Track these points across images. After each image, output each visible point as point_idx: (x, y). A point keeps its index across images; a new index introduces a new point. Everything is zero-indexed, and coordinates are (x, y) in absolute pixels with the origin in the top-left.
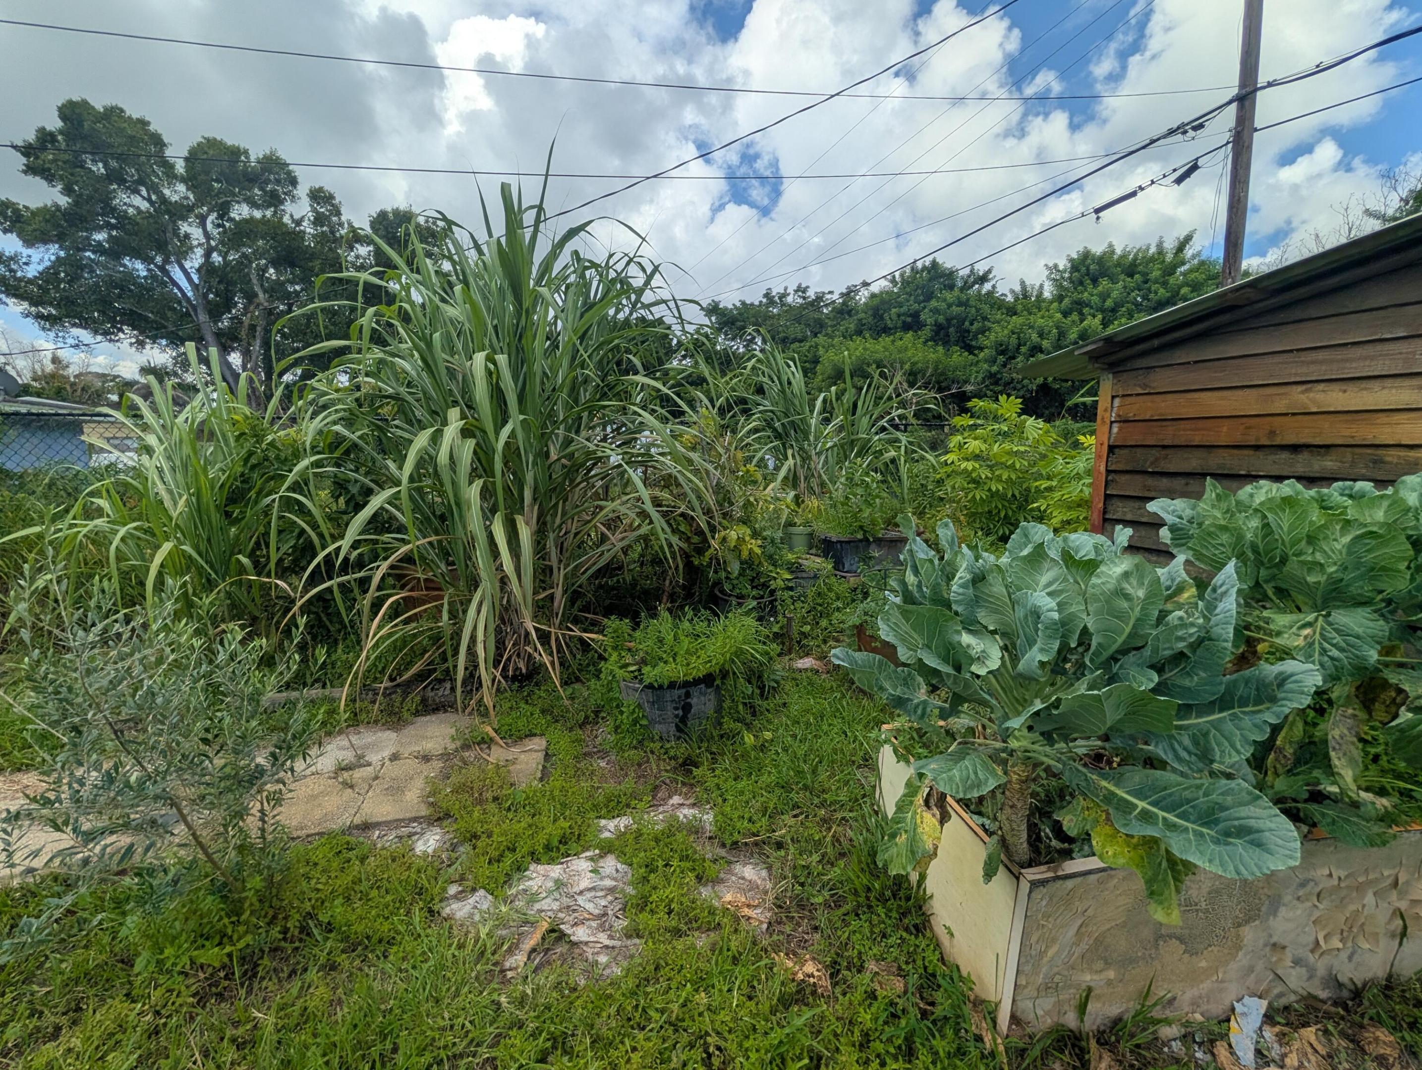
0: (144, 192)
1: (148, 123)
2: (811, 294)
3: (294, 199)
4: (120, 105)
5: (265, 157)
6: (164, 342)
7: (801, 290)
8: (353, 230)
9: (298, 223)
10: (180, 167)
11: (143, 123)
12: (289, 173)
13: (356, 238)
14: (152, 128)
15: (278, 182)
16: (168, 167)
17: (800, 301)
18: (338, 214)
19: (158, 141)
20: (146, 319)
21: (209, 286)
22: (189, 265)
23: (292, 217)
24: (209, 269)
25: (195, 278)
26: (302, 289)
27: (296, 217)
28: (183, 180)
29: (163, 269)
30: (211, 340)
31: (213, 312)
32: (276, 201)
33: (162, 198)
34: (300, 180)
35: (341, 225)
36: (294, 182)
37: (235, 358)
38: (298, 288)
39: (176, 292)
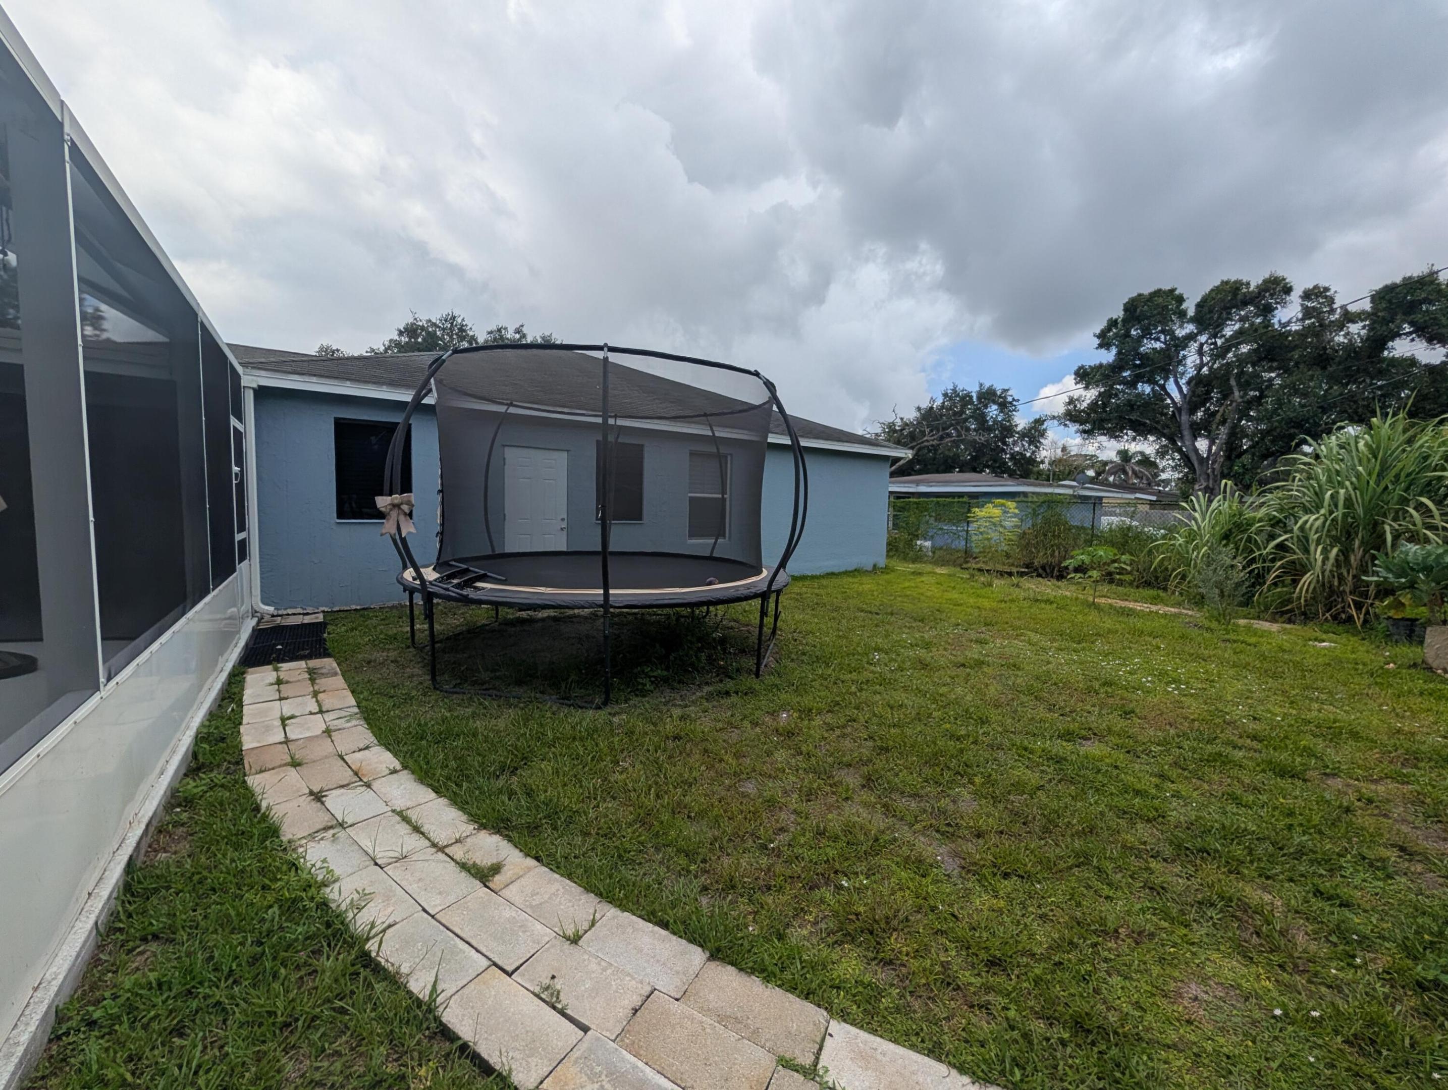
0: (1163, 337)
1: (1176, 289)
3: (1284, 305)
6: (1151, 438)
8: (1346, 314)
9: (1286, 325)
10: (1192, 311)
12: (1285, 285)
13: (1349, 317)
14: (1178, 292)
15: (1272, 295)
16: (1182, 314)
18: (1331, 303)
19: (1180, 299)
20: (1144, 424)
21: (1194, 392)
22: (1182, 382)
23: (1280, 321)
24: (1197, 381)
25: (1185, 390)
26: (1278, 376)
27: (1283, 321)
28: (1192, 320)
29: (1163, 387)
30: (1187, 433)
31: (1192, 411)
32: (1268, 310)
33: (1174, 337)
34: (1294, 287)
35: (1332, 311)
36: (1288, 290)
37: (1202, 445)
38: (1273, 375)
39: (1169, 401)
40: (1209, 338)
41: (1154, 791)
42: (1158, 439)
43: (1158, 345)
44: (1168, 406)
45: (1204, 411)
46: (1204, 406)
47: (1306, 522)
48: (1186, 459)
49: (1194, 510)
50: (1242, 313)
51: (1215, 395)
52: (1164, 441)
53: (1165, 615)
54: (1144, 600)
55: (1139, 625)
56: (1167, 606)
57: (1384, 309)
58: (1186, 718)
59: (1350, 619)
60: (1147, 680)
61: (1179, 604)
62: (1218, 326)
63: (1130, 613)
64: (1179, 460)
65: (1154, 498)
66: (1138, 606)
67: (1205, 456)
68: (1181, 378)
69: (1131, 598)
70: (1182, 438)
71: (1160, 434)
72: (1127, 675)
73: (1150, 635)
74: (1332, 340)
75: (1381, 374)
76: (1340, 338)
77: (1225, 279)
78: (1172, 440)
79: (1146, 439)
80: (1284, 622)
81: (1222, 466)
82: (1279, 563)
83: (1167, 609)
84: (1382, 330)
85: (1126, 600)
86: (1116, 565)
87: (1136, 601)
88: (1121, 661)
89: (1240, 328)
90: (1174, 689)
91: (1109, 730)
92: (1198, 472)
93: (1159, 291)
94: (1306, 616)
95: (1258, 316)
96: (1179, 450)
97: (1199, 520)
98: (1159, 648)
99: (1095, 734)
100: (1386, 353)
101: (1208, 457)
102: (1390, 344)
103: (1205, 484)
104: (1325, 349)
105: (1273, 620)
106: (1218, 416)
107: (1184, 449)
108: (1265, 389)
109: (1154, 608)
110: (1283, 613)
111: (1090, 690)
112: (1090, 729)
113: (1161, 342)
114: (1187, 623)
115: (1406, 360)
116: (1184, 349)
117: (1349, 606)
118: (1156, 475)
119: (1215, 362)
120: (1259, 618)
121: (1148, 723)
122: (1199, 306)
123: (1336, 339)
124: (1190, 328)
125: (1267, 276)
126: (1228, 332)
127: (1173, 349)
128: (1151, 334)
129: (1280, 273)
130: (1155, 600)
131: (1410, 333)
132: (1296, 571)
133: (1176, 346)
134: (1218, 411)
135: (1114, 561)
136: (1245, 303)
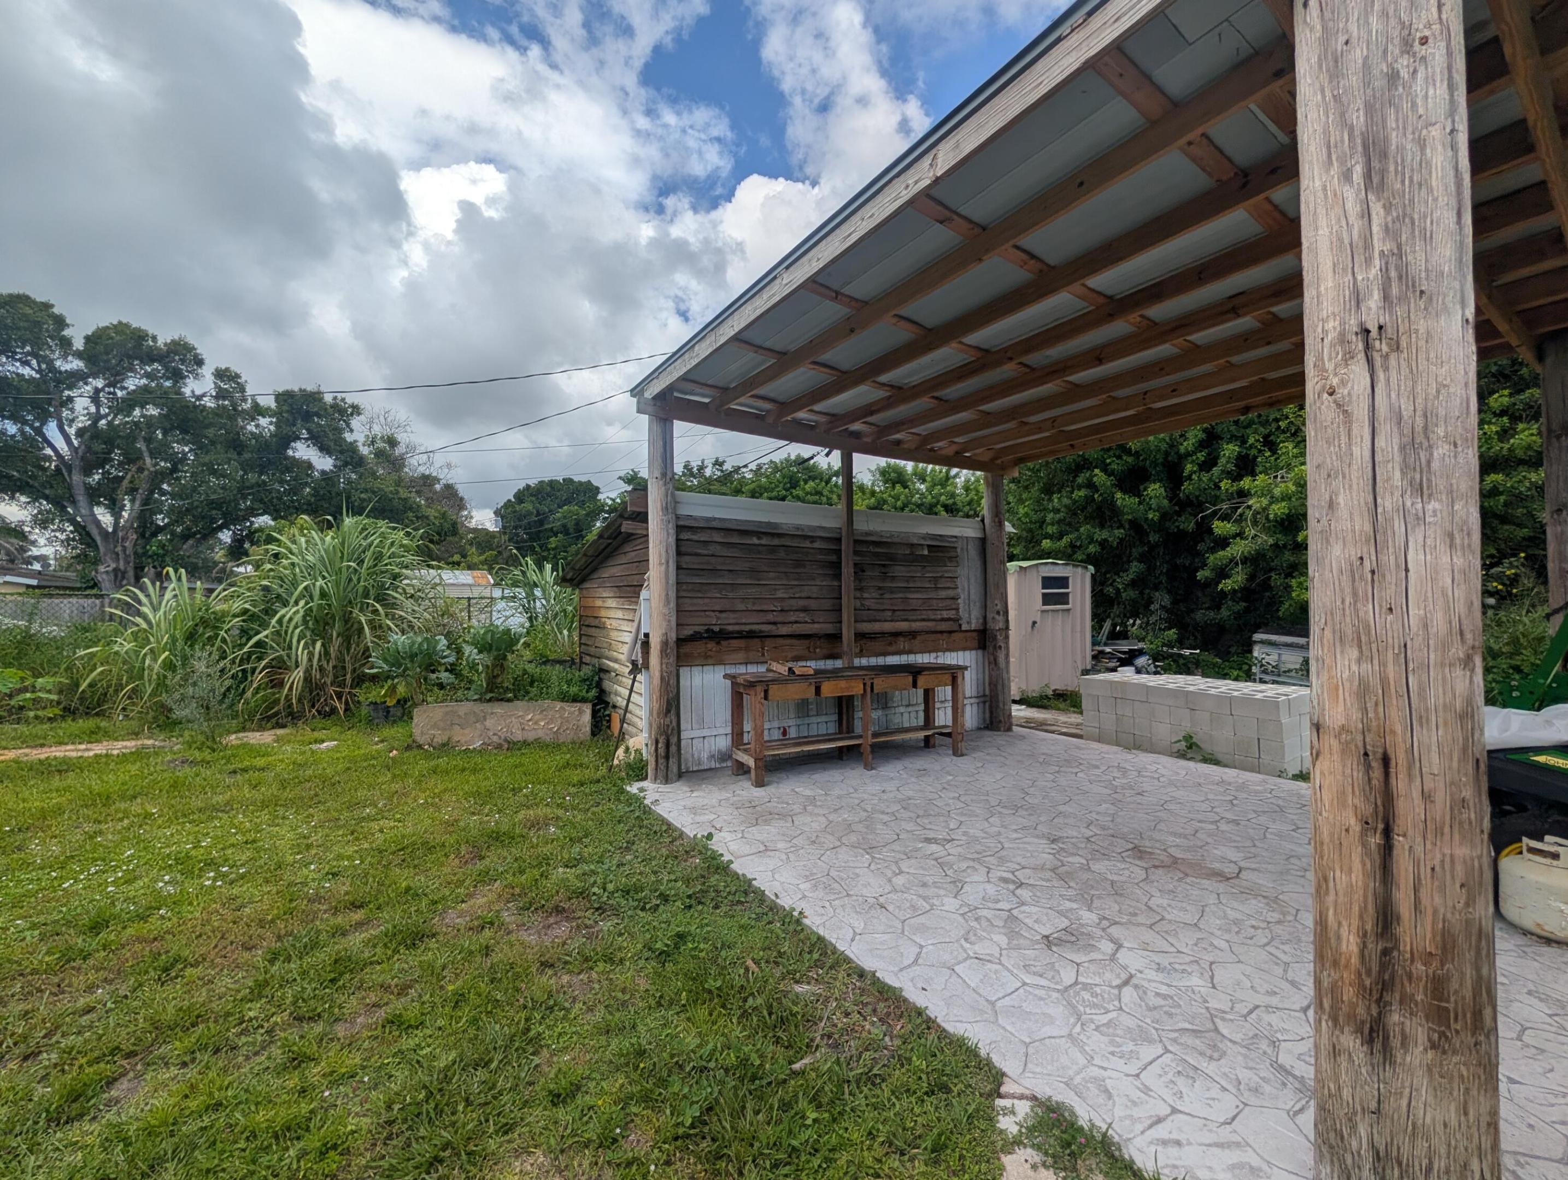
0: (34, 362)
1: (52, 306)
2: (728, 467)
3: (197, 377)
4: (27, 293)
5: (173, 342)
6: (23, 499)
7: (718, 463)
8: (256, 406)
9: (199, 398)
10: (79, 344)
11: (47, 306)
12: (196, 356)
13: (258, 411)
14: (56, 310)
15: (183, 361)
16: (66, 344)
17: (719, 473)
18: (243, 390)
19: (60, 322)
20: (10, 477)
21: (89, 449)
22: (72, 431)
23: (193, 392)
24: (90, 434)
25: (76, 443)
26: (191, 450)
27: (198, 392)
28: (79, 355)
29: (39, 431)
30: (82, 500)
31: (87, 472)
32: (177, 376)
33: (52, 368)
34: (207, 362)
35: (244, 400)
36: (200, 362)
37: (105, 517)
38: (187, 449)
39: (49, 451)
40: (106, 386)
41: (305, 1108)
42: (35, 500)
43: (26, 371)
44: (48, 458)
45: (103, 474)
46: (103, 468)
47: (284, 616)
48: (81, 529)
49: (140, 602)
50: (149, 369)
51: (117, 456)
52: (45, 505)
53: (123, 758)
54: (75, 739)
55: (97, 786)
56: (116, 739)
57: (288, 411)
58: (261, 923)
59: (334, 711)
60: (165, 885)
61: (136, 735)
62: (118, 374)
63: (63, 767)
64: (71, 532)
65: (34, 582)
66: (70, 751)
67: (110, 530)
68: (70, 426)
69: (50, 740)
70: (74, 502)
71: (35, 494)
72: (124, 888)
73: (123, 798)
74: (243, 428)
75: (288, 470)
76: (251, 427)
77: (124, 321)
78: (58, 504)
79: (12, 498)
80: (273, 728)
81: (135, 545)
82: (264, 663)
83: (120, 744)
84: (286, 430)
85: (42, 746)
86: (28, 695)
87: (61, 743)
88: (100, 865)
89: (145, 385)
90: (215, 879)
91: (156, 1025)
92: (102, 549)
93: (28, 297)
94: (292, 716)
95: (168, 379)
96: (73, 521)
97: (151, 616)
98: (148, 815)
99: (130, 1055)
100: (290, 452)
101: (115, 530)
102: (293, 444)
103: (113, 565)
104: (238, 434)
105: (261, 728)
106: (125, 483)
107: (79, 519)
108: (177, 462)
109: (98, 749)
110: (269, 718)
111: (68, 958)
112: (116, 1050)
113: (33, 369)
114: (170, 762)
115: (304, 462)
116: (70, 388)
117: (332, 698)
118: (23, 550)
119: (115, 416)
120: (244, 729)
121: (213, 965)
122: (88, 339)
123: (249, 427)
124: (75, 364)
125: (176, 338)
126: (132, 383)
127: (53, 384)
128: (16, 353)
129: (191, 340)
130: (93, 736)
131: (306, 439)
132: (280, 667)
133: (58, 382)
134: (123, 478)
135: (25, 690)
136: (152, 360)
